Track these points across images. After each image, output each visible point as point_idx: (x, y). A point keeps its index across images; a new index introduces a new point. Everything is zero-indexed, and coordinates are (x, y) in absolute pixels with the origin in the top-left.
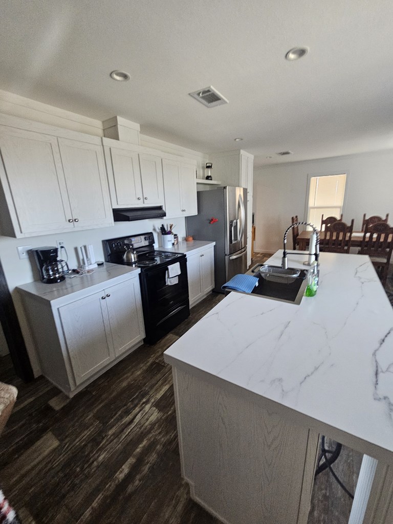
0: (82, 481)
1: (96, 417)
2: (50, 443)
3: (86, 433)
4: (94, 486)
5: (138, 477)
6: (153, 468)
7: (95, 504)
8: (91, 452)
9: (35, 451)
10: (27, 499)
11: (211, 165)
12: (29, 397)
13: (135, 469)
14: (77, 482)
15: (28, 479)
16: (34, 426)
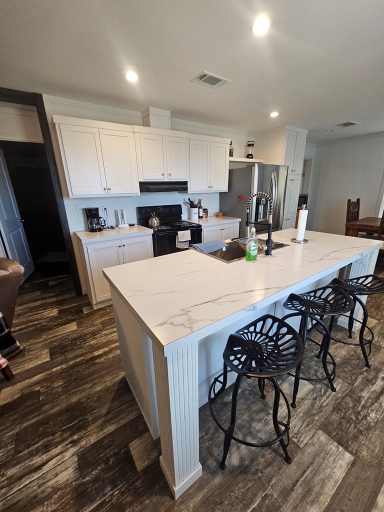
0: (77, 348)
1: (102, 323)
2: (73, 327)
3: (92, 328)
4: (81, 353)
5: (104, 357)
6: (115, 357)
7: (77, 360)
8: (89, 338)
9: (64, 328)
10: (51, 346)
11: (253, 143)
12: (75, 303)
13: (105, 353)
14: (75, 348)
15: (55, 338)
16: (70, 317)
